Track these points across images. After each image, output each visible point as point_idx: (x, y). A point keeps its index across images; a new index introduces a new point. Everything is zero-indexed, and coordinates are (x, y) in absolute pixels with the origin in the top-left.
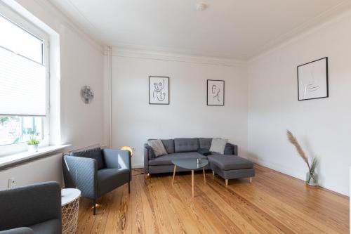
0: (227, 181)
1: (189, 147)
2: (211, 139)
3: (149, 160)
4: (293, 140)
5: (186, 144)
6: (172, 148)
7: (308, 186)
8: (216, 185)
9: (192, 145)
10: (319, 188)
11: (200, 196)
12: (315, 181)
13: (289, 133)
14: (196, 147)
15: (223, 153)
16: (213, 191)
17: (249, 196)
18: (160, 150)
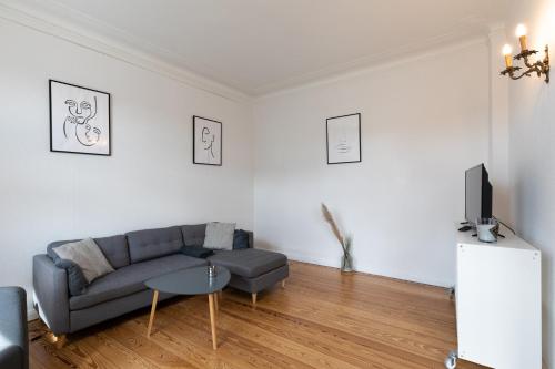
0: (254, 296)
1: (165, 247)
2: (204, 226)
3: (69, 295)
4: (328, 217)
5: (156, 242)
6: (125, 255)
7: (343, 272)
8: (242, 310)
9: (170, 241)
10: (354, 273)
11: (226, 340)
12: (350, 266)
13: (324, 207)
14: (177, 245)
15: (231, 248)
16: (244, 323)
17: (298, 311)
18: (97, 264)
